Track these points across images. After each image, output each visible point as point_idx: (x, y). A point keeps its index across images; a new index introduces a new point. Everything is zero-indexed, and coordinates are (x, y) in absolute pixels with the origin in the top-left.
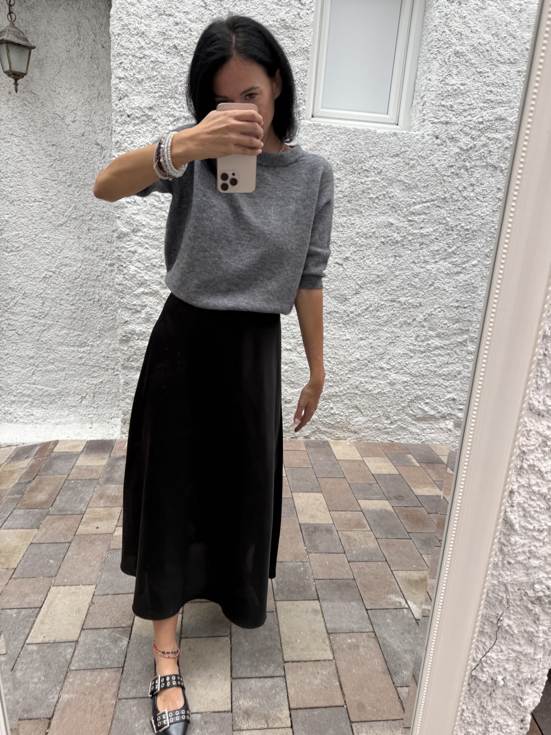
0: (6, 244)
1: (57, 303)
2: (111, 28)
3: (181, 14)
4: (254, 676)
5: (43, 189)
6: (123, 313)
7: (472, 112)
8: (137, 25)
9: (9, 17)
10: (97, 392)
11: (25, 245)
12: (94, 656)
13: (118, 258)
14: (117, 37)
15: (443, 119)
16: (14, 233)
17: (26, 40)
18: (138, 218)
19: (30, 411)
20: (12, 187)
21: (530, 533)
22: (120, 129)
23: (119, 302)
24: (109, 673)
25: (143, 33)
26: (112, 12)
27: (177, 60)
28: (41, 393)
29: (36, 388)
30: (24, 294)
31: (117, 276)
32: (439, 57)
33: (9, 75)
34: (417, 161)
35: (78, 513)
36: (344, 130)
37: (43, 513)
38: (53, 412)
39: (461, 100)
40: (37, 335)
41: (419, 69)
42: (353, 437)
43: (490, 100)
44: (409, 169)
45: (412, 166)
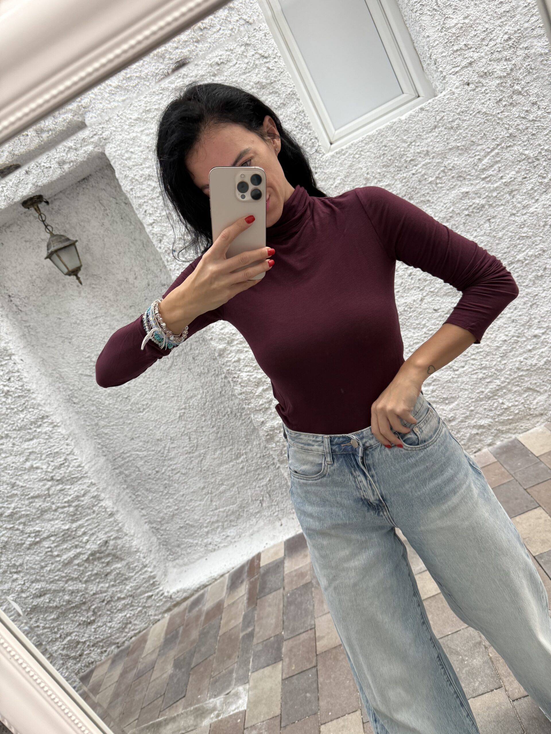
0: (137, 406)
1: (200, 432)
2: (123, 188)
6: (256, 416)
7: (492, 36)
8: (141, 172)
9: (47, 229)
10: (270, 490)
11: (151, 399)
13: (229, 372)
14: (131, 193)
15: (464, 64)
16: (138, 394)
17: (68, 239)
19: (224, 533)
22: (173, 266)
23: (249, 409)
26: (117, 175)
28: (225, 514)
29: (219, 512)
30: (171, 439)
31: (235, 388)
33: (70, 275)
34: (460, 119)
35: (309, 628)
36: (369, 138)
37: (279, 640)
38: (244, 526)
39: (473, 33)
40: (198, 467)
41: (411, 33)
42: (542, 421)
43: (504, 11)
44: (455, 132)
45: (457, 127)
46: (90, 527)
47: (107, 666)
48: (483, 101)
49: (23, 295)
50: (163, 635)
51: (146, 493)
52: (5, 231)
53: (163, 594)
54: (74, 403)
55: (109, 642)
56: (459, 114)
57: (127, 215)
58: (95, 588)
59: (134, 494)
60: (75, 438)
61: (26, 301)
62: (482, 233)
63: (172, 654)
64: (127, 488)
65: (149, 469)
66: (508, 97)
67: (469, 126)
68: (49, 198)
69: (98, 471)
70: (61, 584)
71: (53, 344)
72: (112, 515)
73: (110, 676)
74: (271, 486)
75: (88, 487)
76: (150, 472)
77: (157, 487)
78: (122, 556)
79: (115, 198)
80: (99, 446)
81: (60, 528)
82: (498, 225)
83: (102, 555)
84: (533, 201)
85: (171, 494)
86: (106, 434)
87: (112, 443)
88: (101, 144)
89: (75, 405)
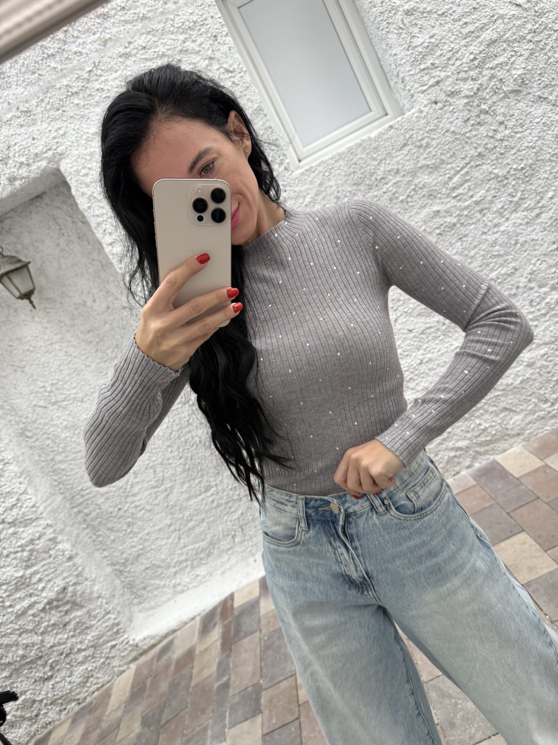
1: (166, 465)
2: (80, 206)
5: (101, 374)
7: (458, 56)
10: (243, 524)
14: (89, 211)
15: (431, 82)
17: (20, 261)
19: (194, 572)
20: (75, 388)
26: (74, 193)
28: (194, 552)
29: (188, 550)
30: (134, 473)
32: (392, 27)
33: (22, 299)
34: (429, 137)
35: (289, 674)
36: (339, 156)
37: (258, 690)
38: (215, 563)
39: (439, 53)
40: (164, 503)
41: (378, 51)
42: (519, 440)
43: (469, 32)
44: (425, 150)
45: (426, 146)
46: (46, 573)
47: (66, 726)
48: (451, 120)
50: (128, 689)
51: (108, 533)
53: (128, 642)
54: (28, 437)
55: (68, 699)
56: (428, 132)
57: (84, 235)
58: (52, 640)
59: (95, 534)
60: (29, 475)
62: (454, 251)
63: (140, 710)
64: (87, 528)
65: (111, 507)
66: (476, 116)
67: (438, 144)
69: (54, 511)
70: (14, 637)
71: (4, 374)
72: (70, 558)
73: (70, 738)
74: (243, 520)
75: (44, 528)
76: (111, 509)
77: (120, 526)
78: (83, 603)
79: (71, 217)
80: (56, 483)
81: (12, 576)
82: (470, 244)
83: (60, 603)
84: (504, 219)
85: (135, 533)
86: (63, 470)
87: (70, 480)
88: (56, 160)
89: (28, 439)
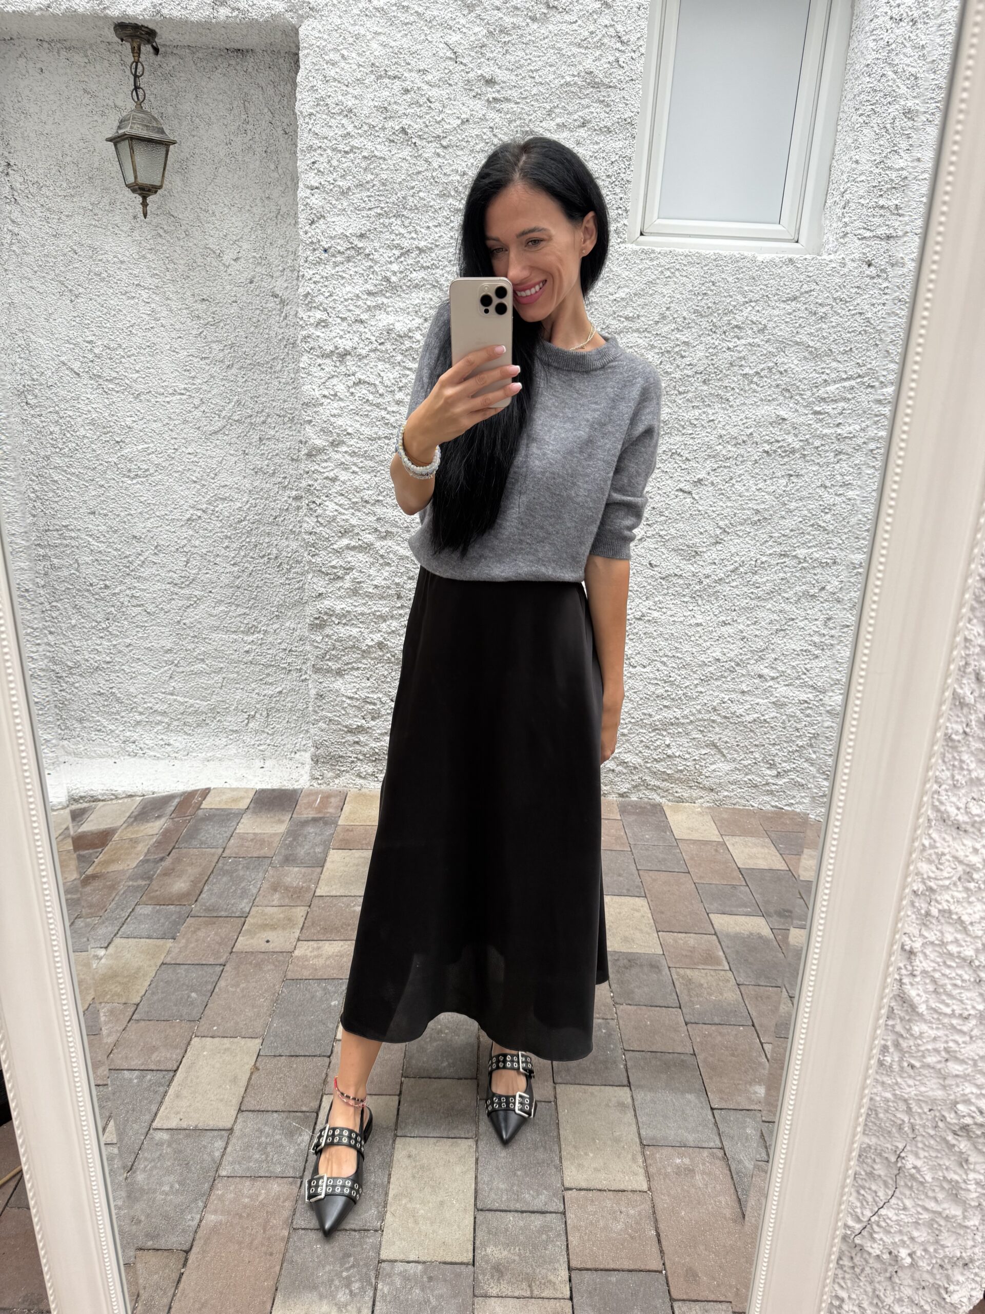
0: (129, 465)
1: (209, 561)
2: (297, 103)
3: (413, 74)
4: (513, 1208)
5: (186, 373)
6: (315, 580)
8: (340, 98)
9: (134, 93)
10: (273, 708)
11: (157, 465)
12: (257, 1156)
13: (309, 488)
14: (307, 120)
15: (881, 231)
16: (139, 448)
17: (161, 131)
18: (339, 422)
19: (165, 737)
20: (138, 372)
21: (946, 1020)
22: (311, 272)
23: (310, 562)
24: (279, 1185)
25: (350, 111)
26: (299, 79)
27: (406, 152)
28: (182, 708)
29: (175, 700)
30: (156, 547)
31: (306, 519)
32: (875, 120)
33: (134, 191)
34: (832, 308)
35: (237, 915)
36: (698, 258)
38: (202, 741)
40: (177, 614)
41: (838, 142)
42: (708, 799)
44: (816, 322)
45: (822, 317)
48: (874, 301)
49: (32, 177)
51: (70, 611)
52: (58, 53)
54: (27, 404)
56: (835, 299)
57: (278, 152)
61: (34, 190)
65: (95, 576)
67: (838, 325)
68: (164, 45)
71: (42, 288)
74: (277, 702)
76: (95, 581)
77: (93, 611)
79: (272, 113)
80: (33, 495)
82: (798, 490)
85: (111, 634)
86: (56, 481)
87: (56, 502)
88: (300, 12)
89: (26, 407)
